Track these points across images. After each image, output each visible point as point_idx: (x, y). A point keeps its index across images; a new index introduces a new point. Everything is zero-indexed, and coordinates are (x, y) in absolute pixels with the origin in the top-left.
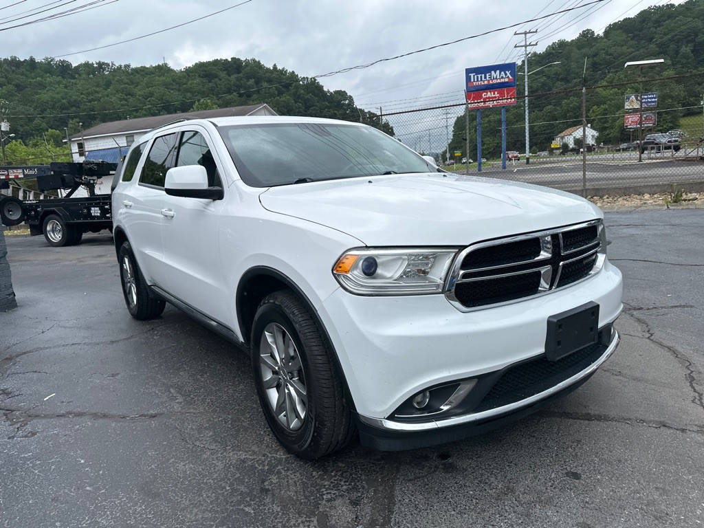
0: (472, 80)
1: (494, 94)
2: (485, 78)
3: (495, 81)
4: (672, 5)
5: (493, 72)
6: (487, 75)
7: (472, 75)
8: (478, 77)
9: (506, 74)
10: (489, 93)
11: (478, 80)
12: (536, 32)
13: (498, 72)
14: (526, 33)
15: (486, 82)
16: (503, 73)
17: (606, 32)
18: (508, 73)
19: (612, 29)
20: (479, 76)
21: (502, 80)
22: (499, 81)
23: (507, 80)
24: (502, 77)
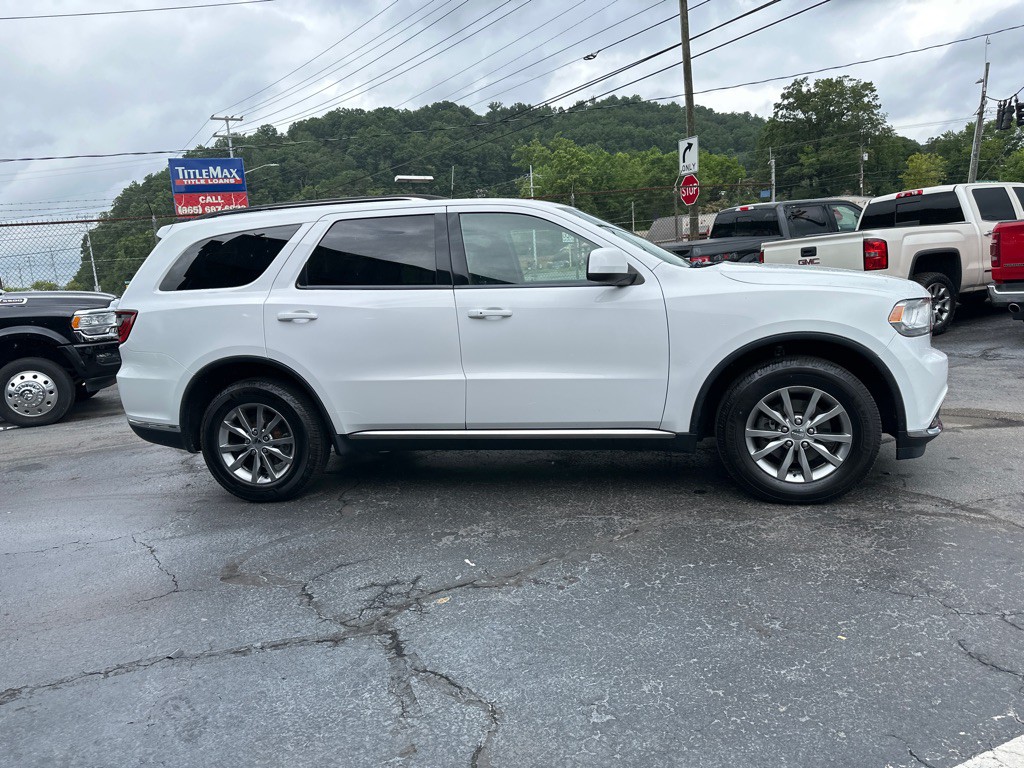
0: (181, 177)
1: (217, 199)
2: (201, 174)
3: (215, 182)
4: (362, 111)
5: (211, 168)
6: (204, 171)
7: (180, 169)
8: (189, 173)
9: (231, 174)
10: (209, 198)
11: (189, 178)
12: (241, 119)
13: (218, 168)
14: (227, 119)
15: (203, 182)
16: (225, 170)
17: (290, 132)
18: (234, 172)
19: (297, 129)
20: (191, 171)
21: (226, 181)
22: (221, 181)
23: (232, 181)
24: (226, 177)
